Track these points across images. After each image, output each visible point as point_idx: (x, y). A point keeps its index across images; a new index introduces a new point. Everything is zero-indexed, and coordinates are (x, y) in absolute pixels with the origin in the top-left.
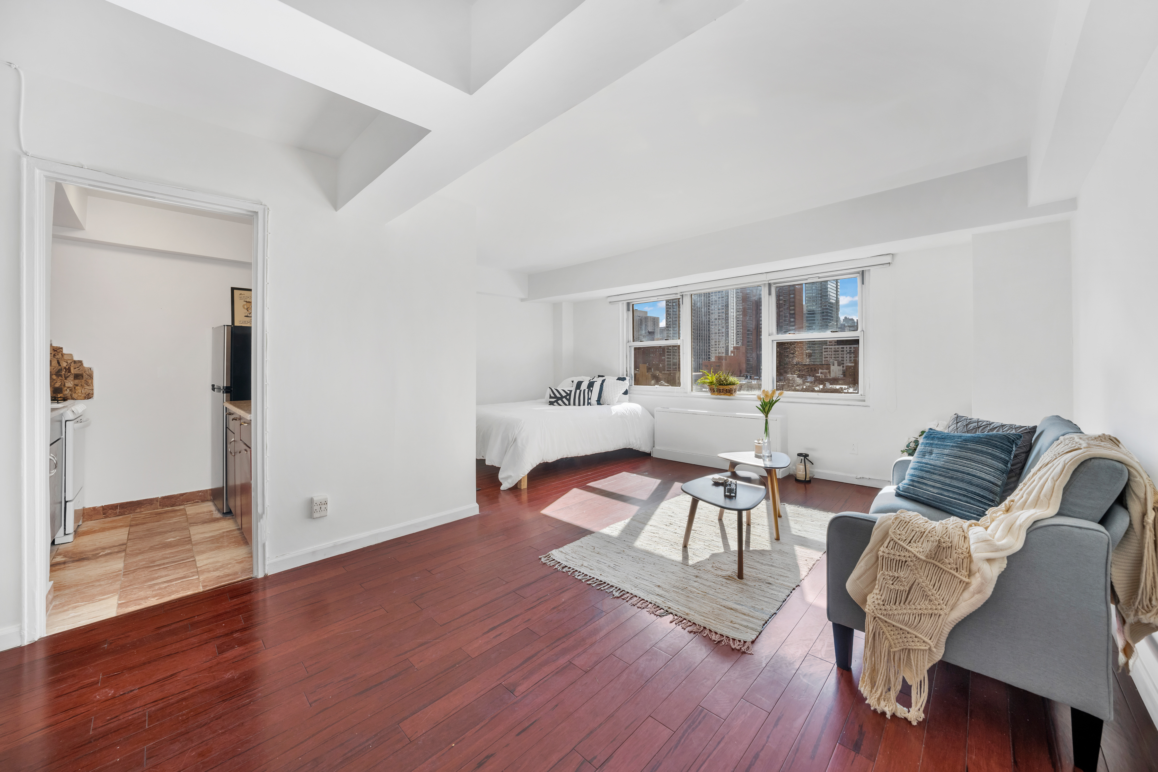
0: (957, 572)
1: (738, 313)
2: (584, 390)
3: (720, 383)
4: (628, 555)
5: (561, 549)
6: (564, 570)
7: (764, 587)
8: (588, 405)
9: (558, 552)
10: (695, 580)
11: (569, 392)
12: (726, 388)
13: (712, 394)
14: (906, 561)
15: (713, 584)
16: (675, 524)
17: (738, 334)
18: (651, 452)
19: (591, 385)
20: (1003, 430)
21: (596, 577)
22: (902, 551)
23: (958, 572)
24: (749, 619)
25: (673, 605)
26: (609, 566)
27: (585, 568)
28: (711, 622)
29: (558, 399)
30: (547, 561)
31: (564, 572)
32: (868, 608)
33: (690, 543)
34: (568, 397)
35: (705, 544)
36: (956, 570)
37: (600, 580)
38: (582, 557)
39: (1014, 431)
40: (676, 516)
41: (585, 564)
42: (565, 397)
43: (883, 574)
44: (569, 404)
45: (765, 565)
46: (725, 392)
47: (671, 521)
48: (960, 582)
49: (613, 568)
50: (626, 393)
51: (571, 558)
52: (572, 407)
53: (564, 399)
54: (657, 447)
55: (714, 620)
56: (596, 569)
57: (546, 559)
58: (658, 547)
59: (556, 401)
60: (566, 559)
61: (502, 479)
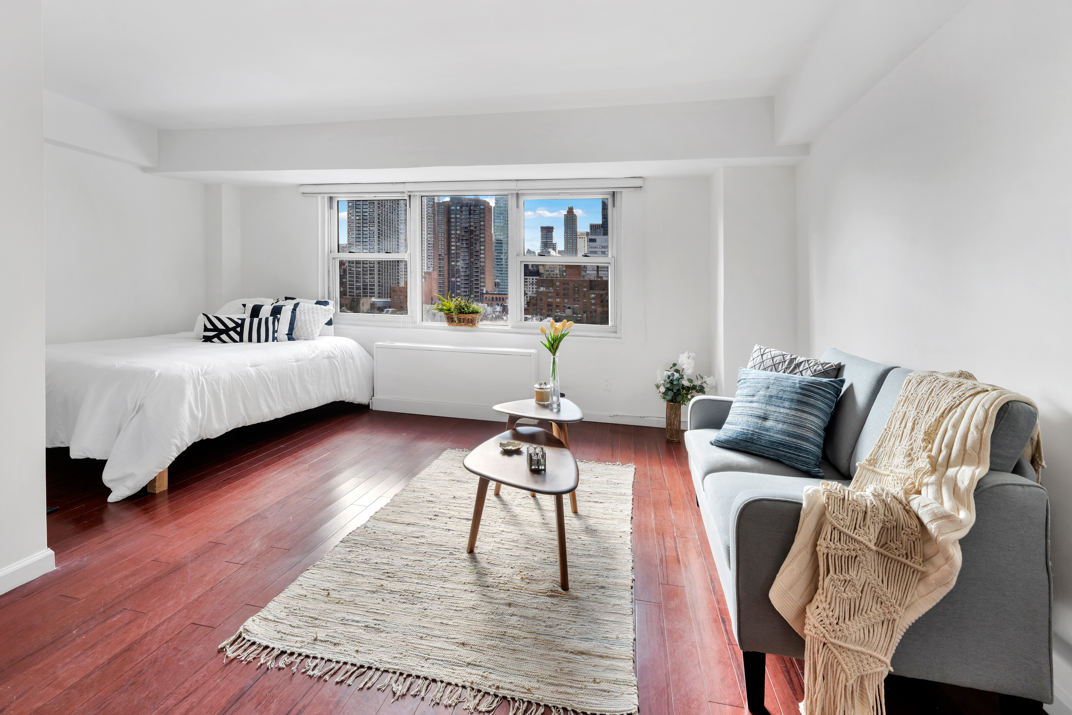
0: (907, 558)
1: (429, 236)
2: (267, 320)
3: (461, 310)
4: (392, 592)
5: (263, 613)
6: (281, 664)
7: (599, 594)
8: (273, 341)
9: (258, 621)
10: (509, 612)
11: (240, 322)
12: (468, 318)
13: (449, 325)
14: (856, 557)
15: (537, 610)
16: (441, 515)
17: (429, 258)
18: (369, 403)
19: (276, 311)
20: (809, 365)
21: (350, 660)
22: (849, 542)
23: (909, 559)
24: (612, 665)
25: (499, 678)
26: (367, 626)
27: (323, 644)
28: (568, 694)
29: (221, 332)
30: (240, 652)
31: (280, 669)
32: (809, 629)
33: (477, 544)
34: (238, 329)
35: (495, 539)
36: (905, 557)
37: (358, 664)
38: (309, 620)
39: (820, 367)
40: (438, 500)
41: (321, 635)
42: (234, 329)
43: (832, 580)
44: (241, 340)
45: (582, 556)
46: (467, 322)
47: (435, 509)
48: (913, 572)
49: (376, 629)
50: (330, 323)
51: (289, 630)
52: (245, 345)
53: (232, 333)
54: (378, 396)
55: (571, 687)
56: (344, 642)
57: (235, 647)
58: (433, 563)
59: (218, 336)
60: (279, 636)
61: (111, 481)
